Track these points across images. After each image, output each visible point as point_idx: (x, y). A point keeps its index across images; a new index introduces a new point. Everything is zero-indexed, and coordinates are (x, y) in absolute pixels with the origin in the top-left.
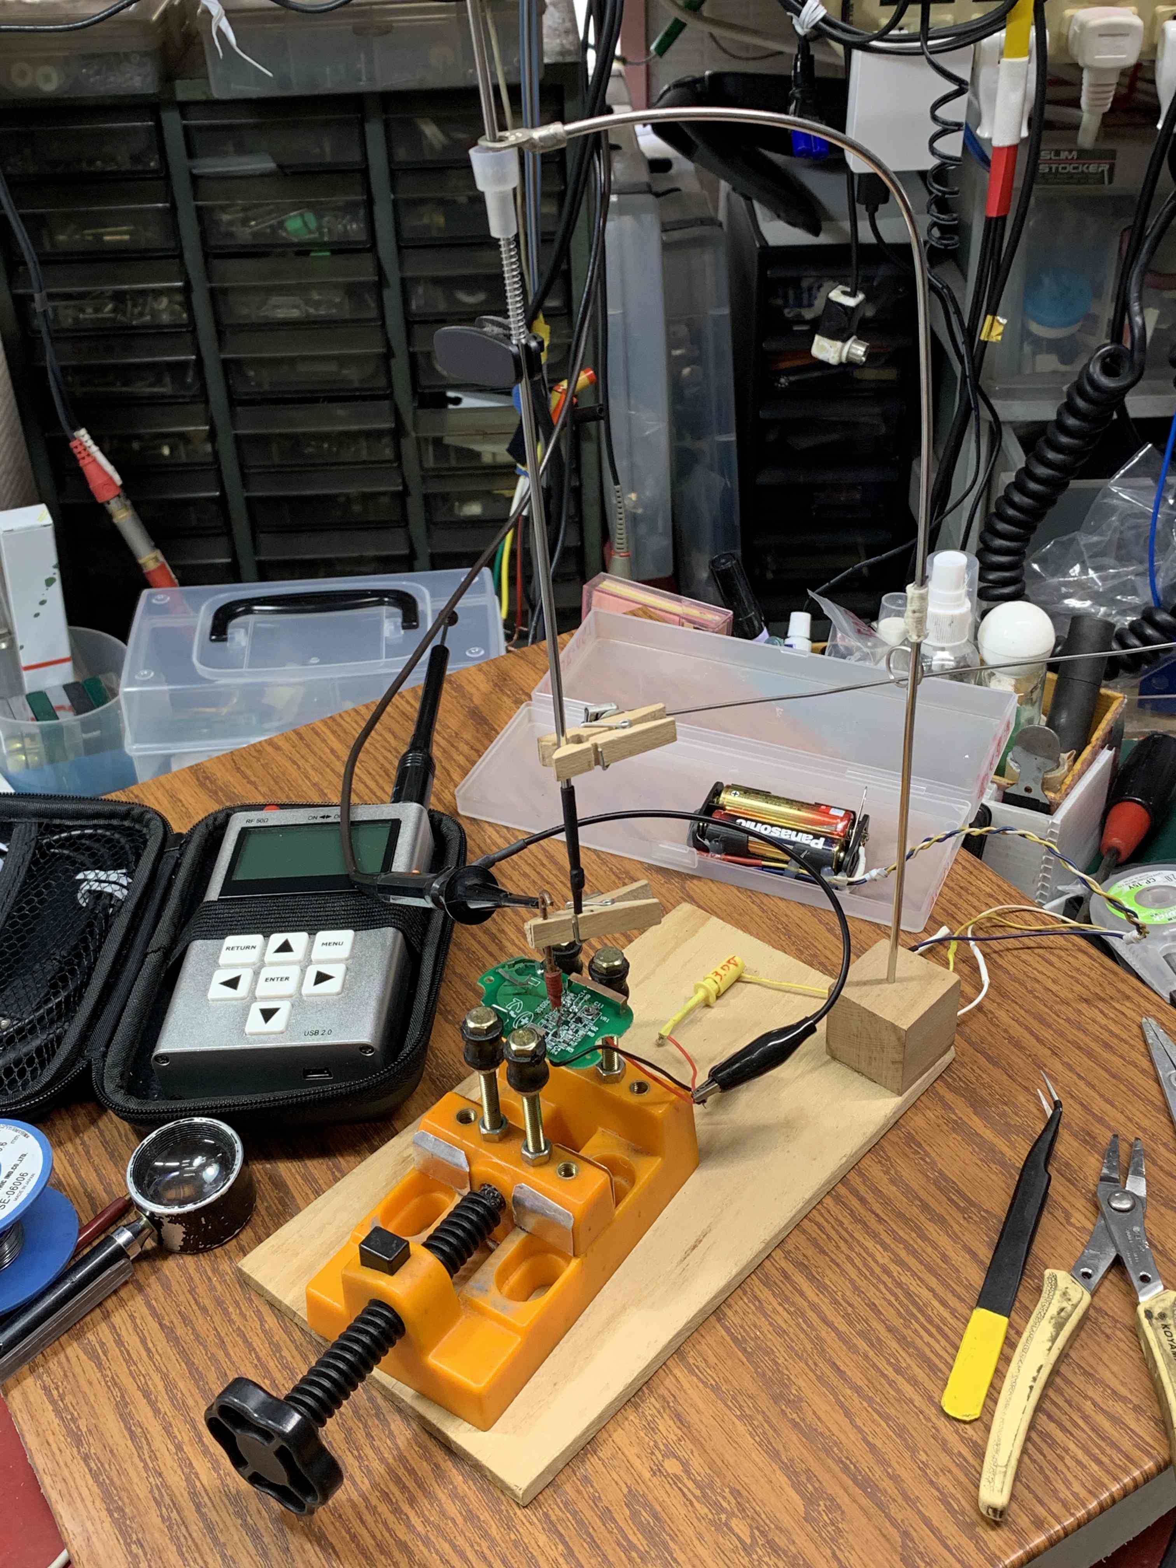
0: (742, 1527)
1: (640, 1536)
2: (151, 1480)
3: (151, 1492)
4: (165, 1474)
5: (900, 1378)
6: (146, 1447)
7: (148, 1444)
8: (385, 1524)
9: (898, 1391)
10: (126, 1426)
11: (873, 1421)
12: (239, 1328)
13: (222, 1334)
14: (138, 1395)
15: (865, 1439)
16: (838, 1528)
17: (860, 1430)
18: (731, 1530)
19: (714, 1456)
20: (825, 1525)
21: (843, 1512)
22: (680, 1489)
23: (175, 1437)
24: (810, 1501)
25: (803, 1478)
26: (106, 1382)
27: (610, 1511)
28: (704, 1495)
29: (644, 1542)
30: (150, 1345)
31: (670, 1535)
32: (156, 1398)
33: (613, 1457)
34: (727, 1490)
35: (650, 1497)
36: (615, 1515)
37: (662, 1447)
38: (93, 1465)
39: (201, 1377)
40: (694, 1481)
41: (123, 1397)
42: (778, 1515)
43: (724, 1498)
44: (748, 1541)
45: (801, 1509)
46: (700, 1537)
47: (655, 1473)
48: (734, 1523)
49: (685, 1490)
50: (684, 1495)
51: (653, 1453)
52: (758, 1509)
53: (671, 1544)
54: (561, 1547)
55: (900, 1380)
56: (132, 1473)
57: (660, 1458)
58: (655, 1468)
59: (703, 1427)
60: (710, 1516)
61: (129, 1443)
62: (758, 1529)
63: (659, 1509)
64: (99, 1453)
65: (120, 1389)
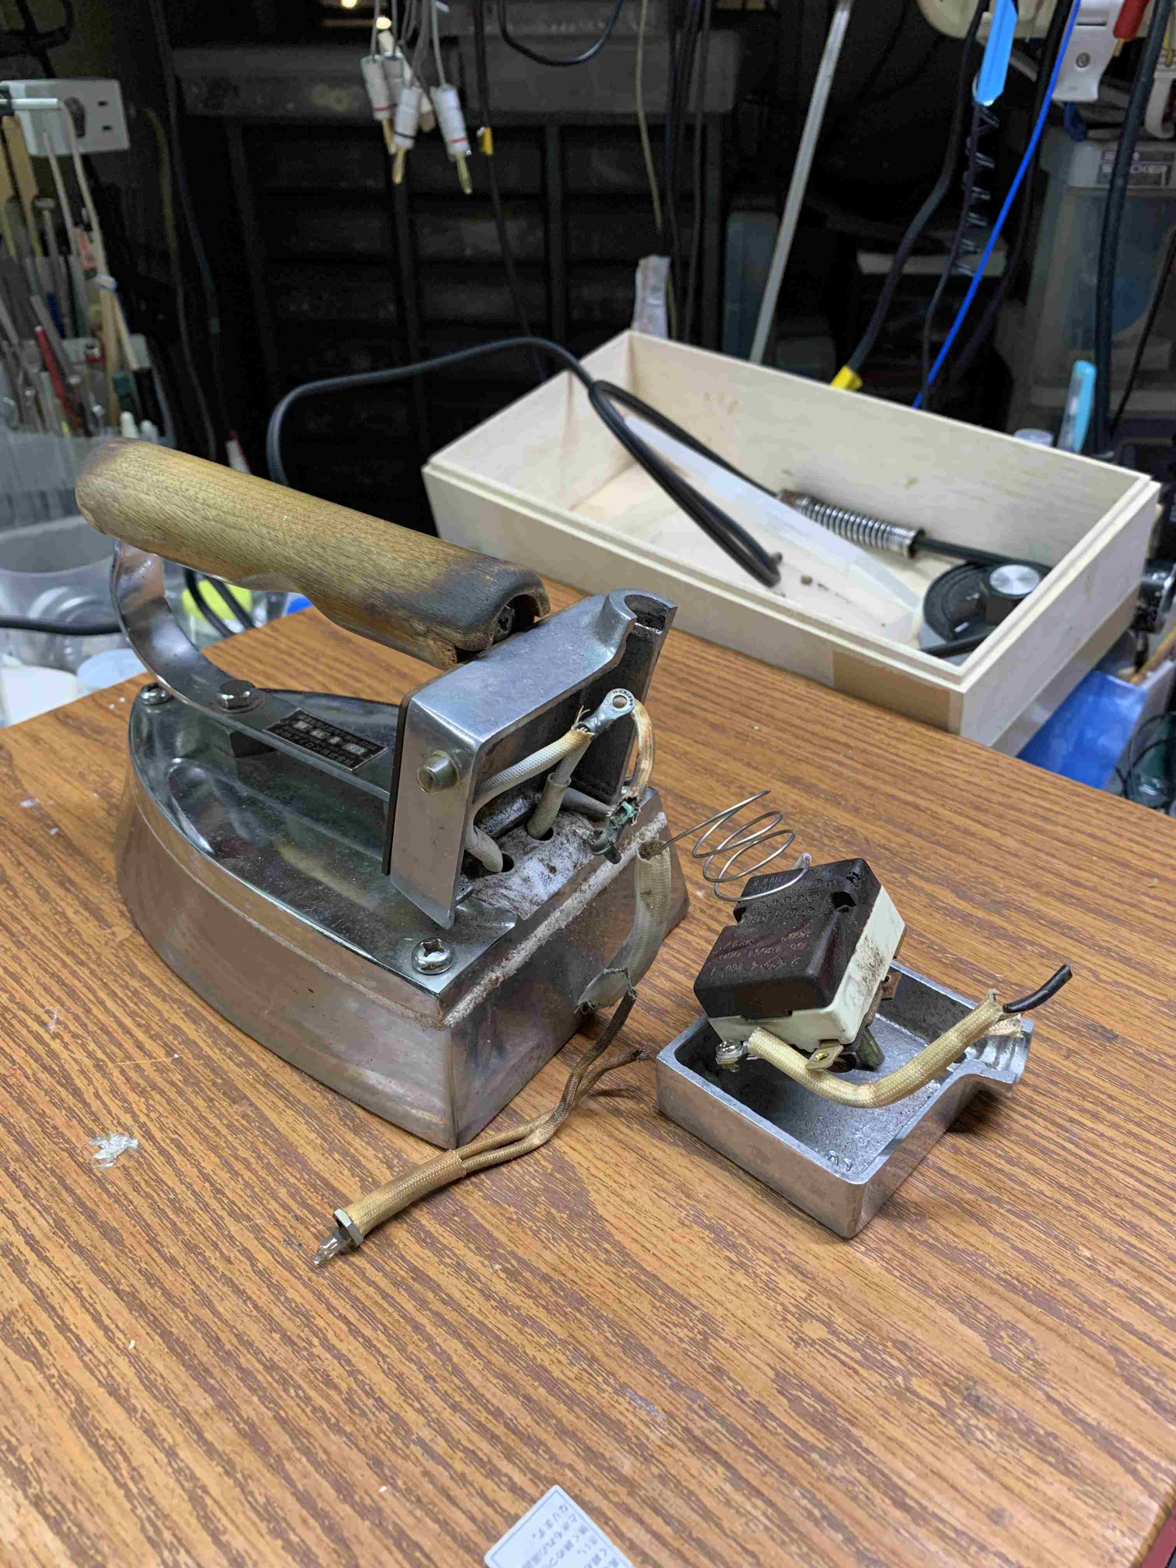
0: (928, 1388)
1: (813, 1431)
2: (139, 1511)
3: (143, 1529)
4: (158, 1498)
5: (1016, 1169)
6: (124, 1466)
7: (127, 1459)
8: (482, 1495)
9: (1022, 1184)
10: (90, 1441)
11: (1012, 1223)
12: (223, 1275)
13: (203, 1287)
14: (101, 1394)
15: (1014, 1247)
16: (1034, 1360)
17: (1006, 1239)
18: (915, 1393)
19: (859, 1307)
20: (1020, 1361)
21: (1032, 1340)
22: (835, 1356)
23: (164, 1440)
24: (990, 1336)
25: (968, 1308)
26: (52, 1385)
27: (763, 1406)
28: (865, 1356)
29: (821, 1436)
30: (107, 1322)
31: (847, 1420)
32: (127, 1391)
33: (741, 1335)
34: (889, 1344)
35: (804, 1376)
36: (771, 1409)
37: (793, 1310)
38: (49, 1510)
39: (185, 1350)
40: (848, 1342)
41: (79, 1401)
42: (961, 1361)
43: (891, 1355)
44: (943, 1403)
45: (986, 1349)
46: (886, 1414)
47: (797, 1344)
48: (915, 1383)
49: (843, 1357)
50: (843, 1363)
51: (785, 1319)
52: (935, 1360)
53: (854, 1431)
54: (720, 1469)
55: (1017, 1171)
56: (112, 1511)
57: (797, 1323)
58: (795, 1337)
59: (829, 1274)
60: (884, 1383)
61: (99, 1464)
62: (946, 1384)
63: (821, 1389)
64: (56, 1490)
65: (74, 1392)
